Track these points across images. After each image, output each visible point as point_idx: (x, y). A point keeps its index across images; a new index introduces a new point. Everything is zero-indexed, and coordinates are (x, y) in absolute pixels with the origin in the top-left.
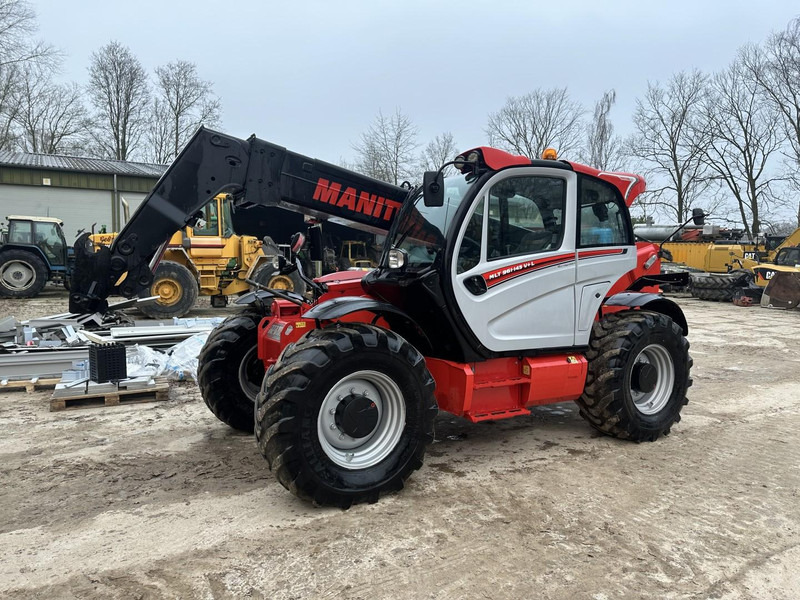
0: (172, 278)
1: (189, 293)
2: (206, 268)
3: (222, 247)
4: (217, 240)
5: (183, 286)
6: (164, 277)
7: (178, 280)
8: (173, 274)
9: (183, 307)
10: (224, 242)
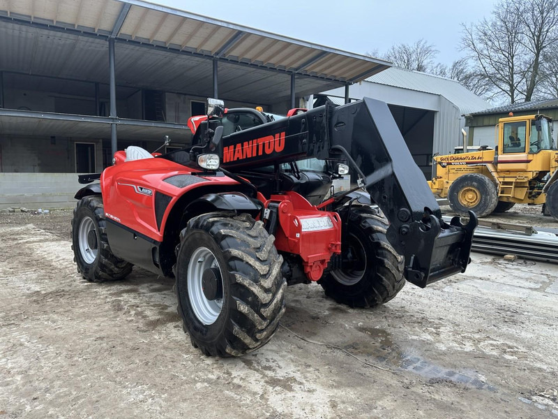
0: (473, 186)
1: (486, 199)
2: (507, 180)
3: (528, 162)
4: (522, 156)
5: (481, 194)
6: (468, 185)
7: (478, 189)
8: (475, 184)
9: (480, 210)
10: (530, 157)
